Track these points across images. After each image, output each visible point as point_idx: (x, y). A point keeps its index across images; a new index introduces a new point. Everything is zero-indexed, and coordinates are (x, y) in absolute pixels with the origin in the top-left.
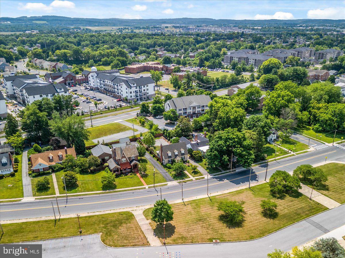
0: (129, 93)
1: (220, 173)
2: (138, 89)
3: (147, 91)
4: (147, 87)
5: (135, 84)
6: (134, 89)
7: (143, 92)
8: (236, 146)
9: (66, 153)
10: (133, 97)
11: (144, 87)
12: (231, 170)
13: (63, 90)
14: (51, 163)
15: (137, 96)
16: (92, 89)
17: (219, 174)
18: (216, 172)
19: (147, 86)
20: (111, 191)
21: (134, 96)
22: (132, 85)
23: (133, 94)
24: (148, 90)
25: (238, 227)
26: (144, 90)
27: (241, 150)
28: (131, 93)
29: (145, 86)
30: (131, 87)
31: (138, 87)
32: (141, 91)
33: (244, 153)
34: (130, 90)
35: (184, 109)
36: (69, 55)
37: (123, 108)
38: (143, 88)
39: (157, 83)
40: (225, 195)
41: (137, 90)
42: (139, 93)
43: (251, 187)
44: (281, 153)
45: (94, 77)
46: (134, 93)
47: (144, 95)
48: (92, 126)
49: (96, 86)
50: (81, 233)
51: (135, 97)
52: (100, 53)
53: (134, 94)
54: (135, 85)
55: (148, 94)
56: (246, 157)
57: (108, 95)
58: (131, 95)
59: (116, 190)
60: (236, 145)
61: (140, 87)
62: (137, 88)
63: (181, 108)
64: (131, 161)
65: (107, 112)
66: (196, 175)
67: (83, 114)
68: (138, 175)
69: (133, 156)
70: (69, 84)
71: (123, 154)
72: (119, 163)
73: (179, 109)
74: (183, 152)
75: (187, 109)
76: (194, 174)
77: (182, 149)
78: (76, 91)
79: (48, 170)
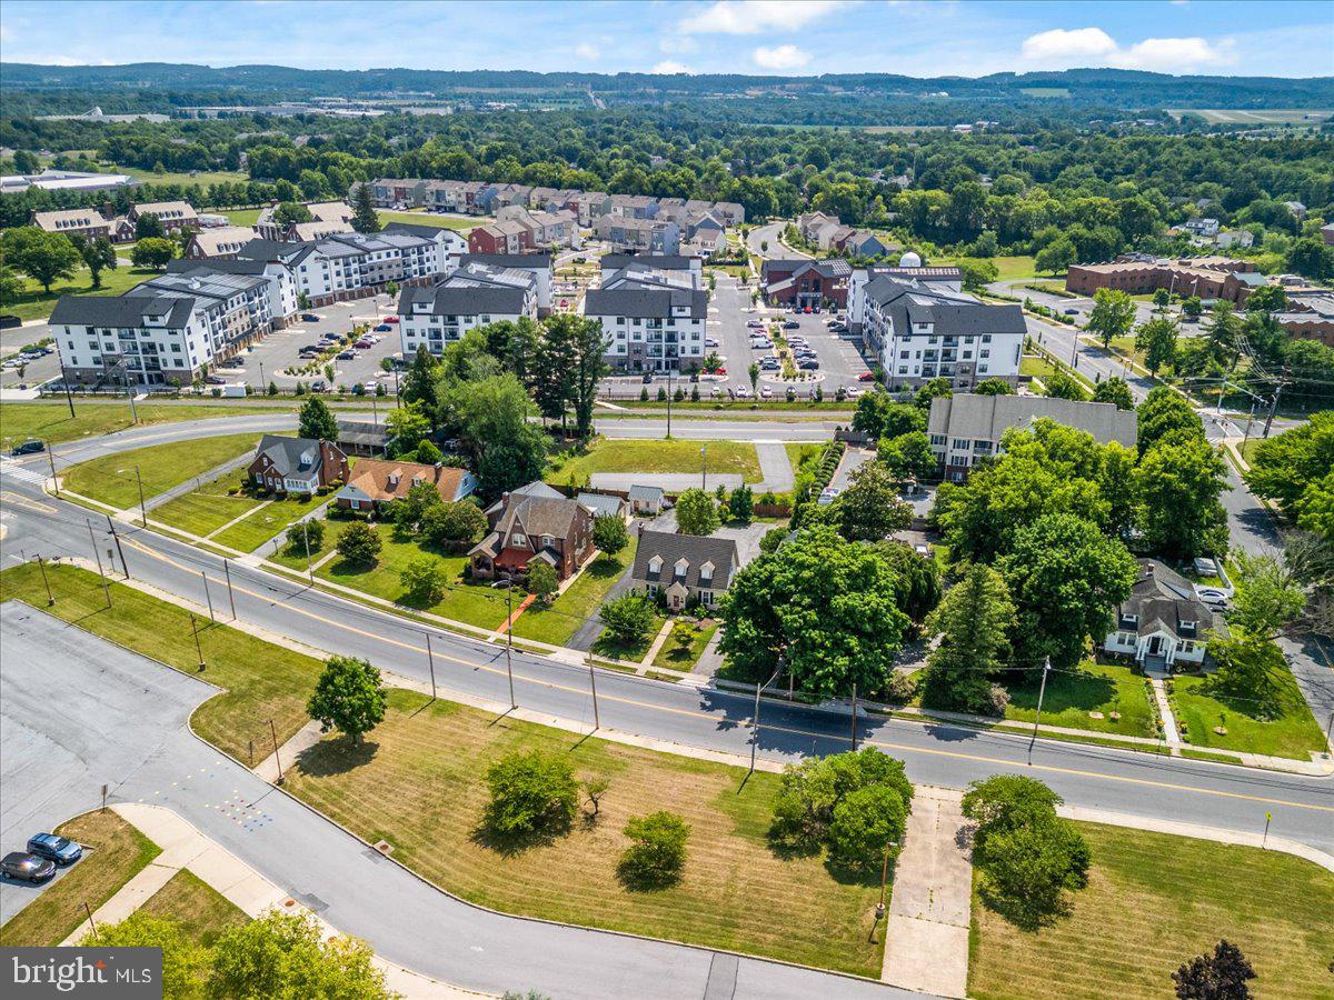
0: (899, 354)
2: (940, 346)
3: (982, 361)
4: (985, 346)
5: (931, 327)
6: (919, 344)
7: (960, 358)
8: (796, 597)
9: (437, 480)
10: (910, 373)
11: (969, 341)
12: (790, 693)
13: (688, 311)
14: (385, 494)
15: (928, 372)
16: (842, 331)
17: (738, 690)
18: (744, 681)
19: (987, 340)
20: (409, 611)
21: (917, 372)
22: (916, 328)
23: (914, 365)
24: (985, 355)
25: (500, 850)
26: (967, 355)
28: (905, 355)
29: (976, 338)
30: (911, 334)
31: (941, 339)
32: (952, 355)
34: (904, 346)
35: (981, 445)
36: (934, 208)
37: (841, 406)
38: (962, 346)
39: (1106, 343)
40: (638, 754)
41: (933, 347)
42: (939, 363)
43: (757, 771)
44: (1114, 720)
45: (859, 284)
46: (918, 357)
47: (964, 372)
48: (668, 437)
49: (857, 319)
50: (202, 668)
51: (920, 375)
52: (1049, 207)
53: (920, 363)
54: (930, 329)
55: (983, 370)
58: (904, 362)
59: (423, 614)
60: (797, 591)
61: (954, 339)
62: (933, 342)
63: (967, 439)
64: (538, 551)
65: (776, 405)
66: (669, 663)
67: (696, 397)
68: (531, 598)
69: (548, 537)
70: (804, 304)
71: (517, 519)
72: (504, 545)
73: (957, 438)
74: (706, 574)
75: (994, 446)
76: (670, 658)
77: (708, 563)
78: (794, 326)
79: (368, 510)
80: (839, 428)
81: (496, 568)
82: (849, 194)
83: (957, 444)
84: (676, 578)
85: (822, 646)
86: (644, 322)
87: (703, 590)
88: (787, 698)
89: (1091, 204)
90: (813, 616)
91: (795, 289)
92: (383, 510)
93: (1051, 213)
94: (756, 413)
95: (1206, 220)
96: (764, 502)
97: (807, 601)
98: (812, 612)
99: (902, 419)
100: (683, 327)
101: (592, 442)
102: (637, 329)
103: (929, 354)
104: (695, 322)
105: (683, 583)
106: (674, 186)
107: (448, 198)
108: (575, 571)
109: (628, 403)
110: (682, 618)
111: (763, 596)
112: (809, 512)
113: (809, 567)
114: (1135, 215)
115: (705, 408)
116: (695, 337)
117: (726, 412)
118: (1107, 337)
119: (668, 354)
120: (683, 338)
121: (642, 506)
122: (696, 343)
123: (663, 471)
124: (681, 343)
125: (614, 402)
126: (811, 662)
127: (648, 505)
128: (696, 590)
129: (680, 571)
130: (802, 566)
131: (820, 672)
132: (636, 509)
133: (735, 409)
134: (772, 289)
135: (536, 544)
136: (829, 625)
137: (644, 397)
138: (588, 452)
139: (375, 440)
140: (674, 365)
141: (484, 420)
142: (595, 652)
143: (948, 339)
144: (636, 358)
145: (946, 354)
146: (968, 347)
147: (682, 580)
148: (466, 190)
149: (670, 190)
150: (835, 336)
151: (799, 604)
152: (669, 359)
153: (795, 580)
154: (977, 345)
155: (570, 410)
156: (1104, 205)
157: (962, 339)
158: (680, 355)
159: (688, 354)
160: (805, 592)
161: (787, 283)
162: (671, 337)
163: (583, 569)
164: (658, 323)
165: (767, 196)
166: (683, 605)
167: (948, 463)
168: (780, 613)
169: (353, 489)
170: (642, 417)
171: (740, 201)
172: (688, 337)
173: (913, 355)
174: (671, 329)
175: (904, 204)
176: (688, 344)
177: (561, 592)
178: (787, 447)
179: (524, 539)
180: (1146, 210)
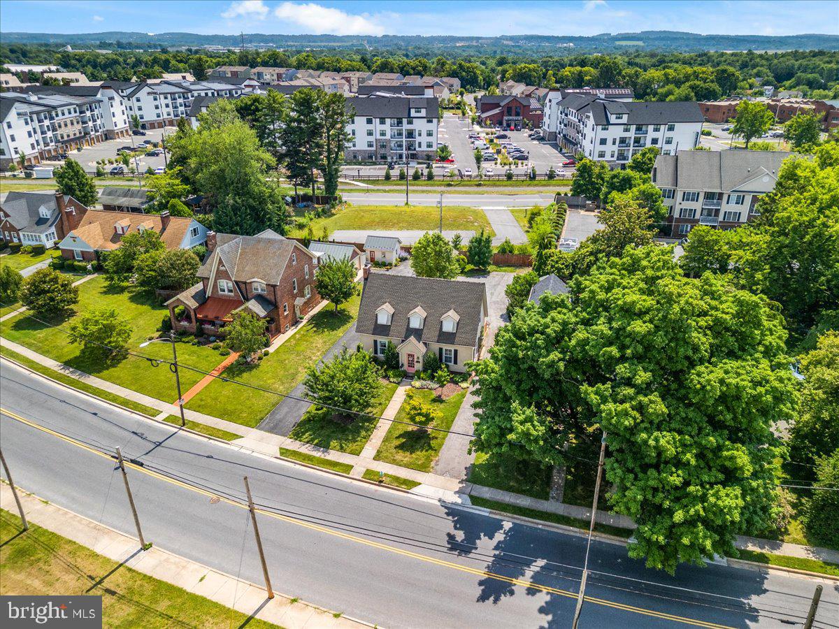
0: (598, 141)
1: (525, 502)
2: (632, 134)
3: (667, 147)
4: (670, 134)
5: (625, 117)
6: (616, 132)
7: (648, 145)
8: (622, 369)
10: (608, 157)
11: (656, 130)
13: (423, 113)
14: (109, 244)
15: (622, 156)
16: (541, 139)
18: (510, 489)
19: (671, 129)
21: (612, 156)
22: (613, 119)
23: (610, 149)
24: (669, 142)
26: (655, 141)
27: (640, 408)
28: (603, 142)
29: (663, 128)
30: (608, 123)
31: (633, 128)
32: (642, 142)
33: (666, 441)
34: (603, 134)
35: (709, 196)
36: (587, 78)
37: (554, 182)
38: (651, 134)
39: (747, 143)
41: (626, 135)
42: (632, 148)
45: (554, 102)
46: (614, 143)
48: (406, 205)
49: (553, 129)
51: (615, 159)
53: (616, 148)
54: (625, 119)
56: (676, 480)
57: (564, 151)
58: (603, 148)
59: (91, 380)
60: (623, 359)
61: (644, 128)
62: (627, 130)
63: (696, 191)
64: (247, 300)
65: (498, 183)
66: (400, 456)
67: (430, 177)
68: (233, 357)
69: (259, 285)
70: (509, 125)
71: (221, 262)
72: (209, 293)
73: (687, 190)
74: (448, 327)
75: (725, 198)
76: (401, 447)
77: (452, 313)
78: (504, 137)
79: (89, 261)
80: (559, 194)
81: (197, 320)
82: (530, 70)
83: (686, 196)
84: (410, 332)
85: (678, 463)
86: (388, 121)
87: (445, 347)
88: (585, 524)
89: (695, 72)
90: (658, 406)
91: (502, 114)
92: (105, 260)
93: (667, 78)
94: (481, 189)
95: (766, 87)
96: (503, 251)
97: (643, 376)
98: (654, 397)
99: (624, 179)
100: (420, 125)
101: (337, 207)
102: (383, 127)
103: (623, 141)
104: (430, 121)
105: (419, 338)
106: (414, 69)
107: (265, 77)
108: (295, 322)
109: (375, 182)
110: (417, 384)
111: (552, 365)
112: (555, 258)
113: (641, 314)
114: (726, 78)
115: (438, 186)
116: (430, 134)
117: (457, 188)
118: (748, 138)
119: (409, 148)
120: (420, 135)
121: (378, 257)
122: (430, 139)
123: (401, 228)
124: (418, 139)
125: (363, 181)
126: (655, 490)
127: (384, 253)
128: (435, 347)
129: (416, 323)
130: (629, 312)
131: (679, 516)
132: (372, 260)
133: (463, 186)
134: (484, 116)
135: (243, 291)
136: (687, 421)
137: (388, 177)
138: (333, 215)
139: (135, 202)
140: (414, 156)
141: (214, 168)
142: (297, 436)
143: (639, 129)
144: (383, 151)
145: (637, 141)
146: (656, 135)
147: (418, 334)
148: (277, 71)
149: (412, 72)
150: (536, 142)
151: (629, 382)
152: (410, 152)
153: (618, 337)
154: (663, 134)
155: (319, 180)
156: (704, 73)
157: (651, 128)
158: (417, 149)
159: (424, 148)
160: (639, 358)
161: (497, 111)
162: (410, 134)
163: (304, 322)
164: (400, 123)
165: (475, 74)
166: (419, 366)
167: (676, 215)
168: (594, 398)
169: (74, 238)
170: (385, 191)
171: (457, 77)
172: (424, 133)
173: (609, 142)
174: (410, 127)
175: (567, 76)
176: (424, 139)
177: (271, 350)
178: (512, 211)
179: (230, 284)
180: (733, 75)
